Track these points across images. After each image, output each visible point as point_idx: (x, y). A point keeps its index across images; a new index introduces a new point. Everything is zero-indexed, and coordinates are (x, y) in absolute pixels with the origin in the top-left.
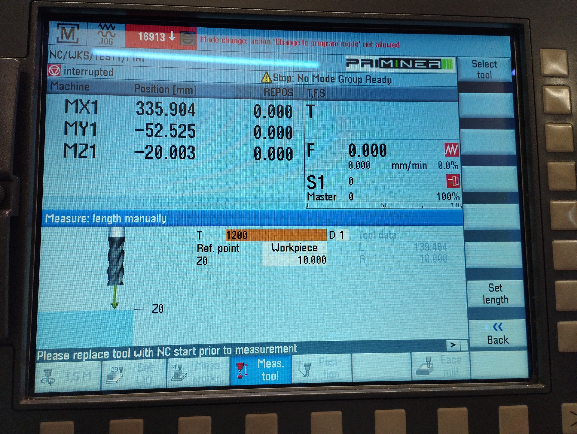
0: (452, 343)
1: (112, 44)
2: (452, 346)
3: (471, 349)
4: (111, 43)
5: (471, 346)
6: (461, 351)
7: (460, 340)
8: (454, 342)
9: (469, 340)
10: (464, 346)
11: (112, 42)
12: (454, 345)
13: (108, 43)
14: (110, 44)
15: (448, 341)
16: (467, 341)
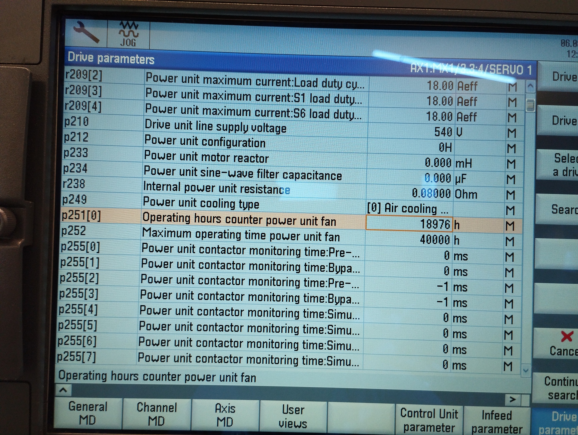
2: (511, 401)
3: (533, 406)
4: (133, 45)
5: (534, 401)
6: (521, 407)
7: (521, 394)
8: (514, 396)
9: (531, 395)
10: (526, 401)
11: (135, 43)
13: (130, 44)
15: (506, 395)
16: (529, 395)
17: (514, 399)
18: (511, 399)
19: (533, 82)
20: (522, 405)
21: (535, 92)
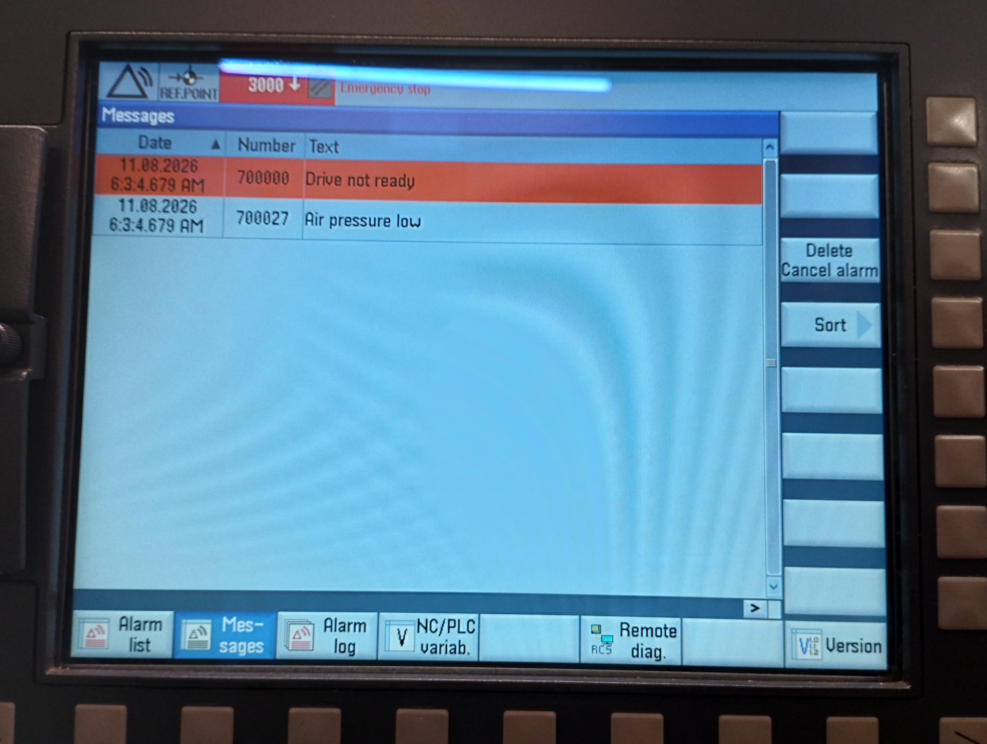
0: (753, 605)
2: (753, 611)
3: (786, 617)
5: (787, 611)
6: (768, 619)
7: (767, 600)
8: (756, 603)
9: (783, 602)
10: (775, 610)
15: (746, 602)
16: (779, 603)
17: (757, 608)
18: (753, 608)
19: (774, 142)
20: (770, 617)
21: (776, 154)
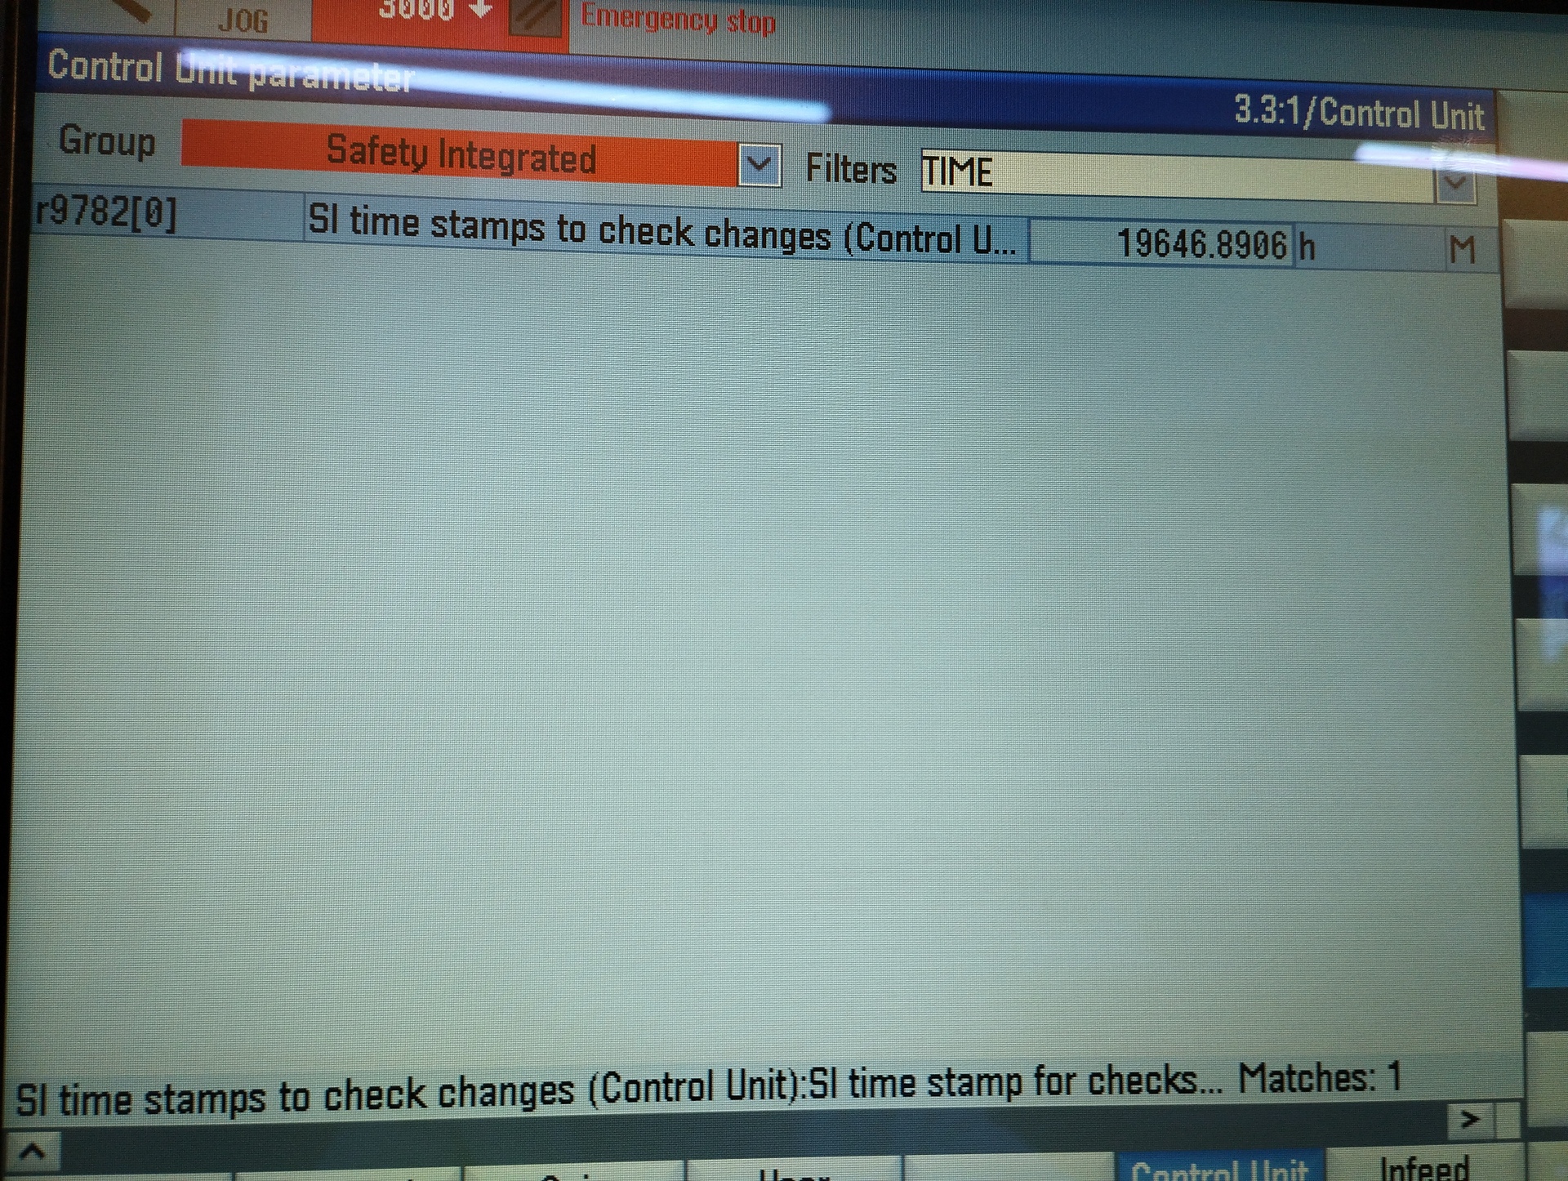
0: (1465, 1114)
1: (265, 30)
2: (1465, 1125)
3: (1530, 1134)
4: (260, 27)
5: (1534, 1120)
6: (1495, 1141)
7: (1494, 1101)
8: (1472, 1109)
9: (1524, 1103)
10: (1509, 1121)
11: (265, 23)
12: (1473, 1119)
13: (249, 26)
14: (256, 28)
15: (1449, 1106)
16: (1518, 1105)
18: (1465, 1119)
20: (1499, 1137)
